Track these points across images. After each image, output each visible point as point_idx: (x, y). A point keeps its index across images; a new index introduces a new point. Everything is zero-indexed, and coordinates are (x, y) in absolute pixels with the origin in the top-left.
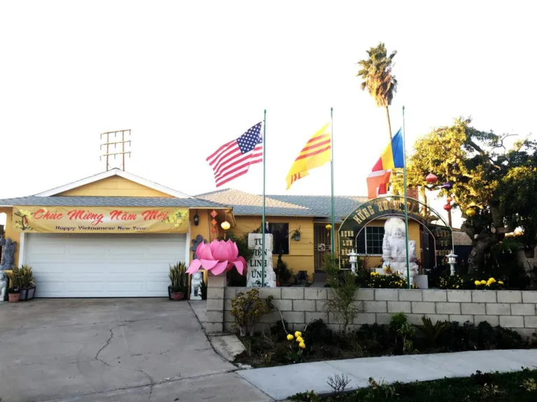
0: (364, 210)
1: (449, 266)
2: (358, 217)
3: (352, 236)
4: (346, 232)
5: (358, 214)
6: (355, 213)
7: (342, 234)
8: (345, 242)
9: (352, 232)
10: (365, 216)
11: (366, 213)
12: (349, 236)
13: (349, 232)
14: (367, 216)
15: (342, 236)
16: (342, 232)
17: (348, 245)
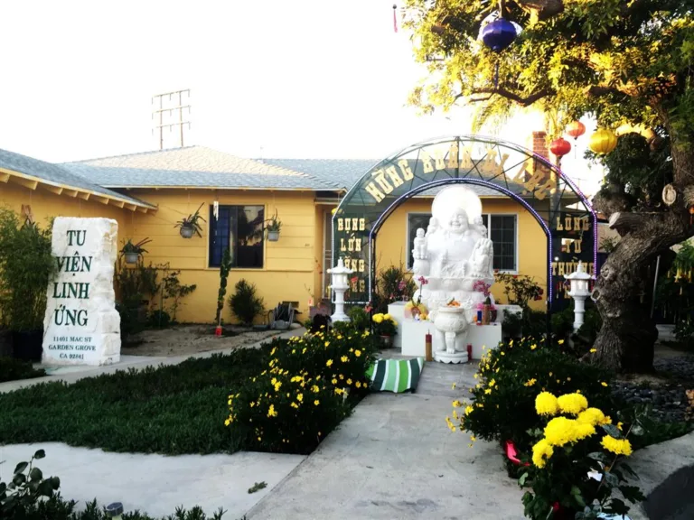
0: (391, 170)
1: (571, 302)
2: (377, 185)
3: (362, 229)
4: (348, 220)
5: (377, 180)
6: (369, 178)
7: (340, 224)
8: (346, 244)
9: (362, 220)
10: (391, 183)
11: (395, 176)
12: (355, 228)
13: (355, 220)
14: (397, 185)
15: (340, 229)
16: (340, 220)
17: (351, 249)
